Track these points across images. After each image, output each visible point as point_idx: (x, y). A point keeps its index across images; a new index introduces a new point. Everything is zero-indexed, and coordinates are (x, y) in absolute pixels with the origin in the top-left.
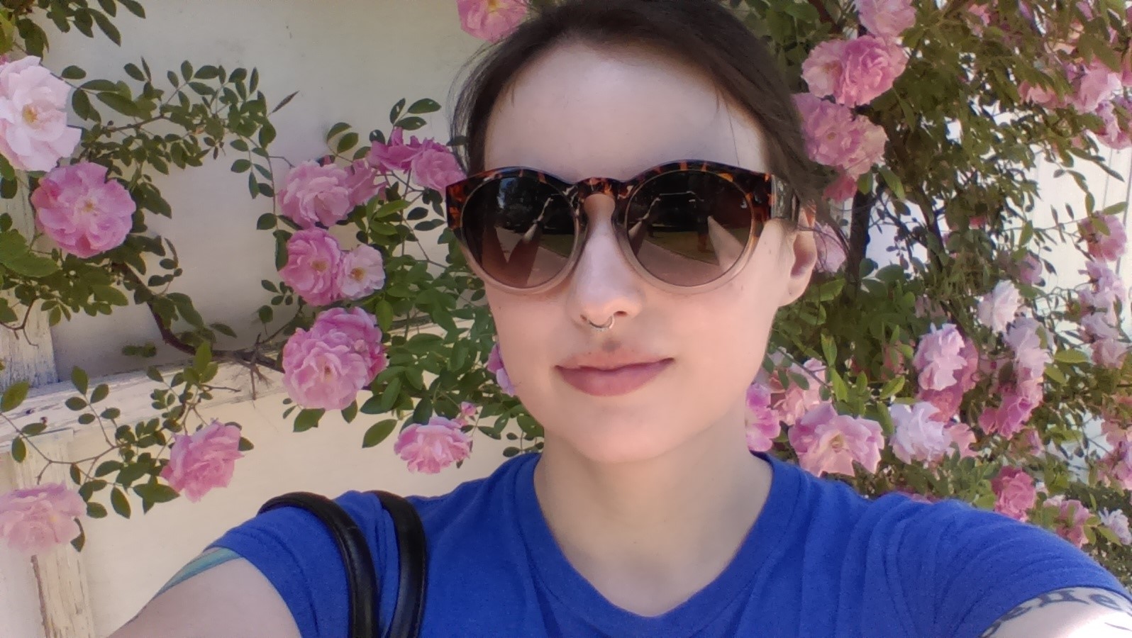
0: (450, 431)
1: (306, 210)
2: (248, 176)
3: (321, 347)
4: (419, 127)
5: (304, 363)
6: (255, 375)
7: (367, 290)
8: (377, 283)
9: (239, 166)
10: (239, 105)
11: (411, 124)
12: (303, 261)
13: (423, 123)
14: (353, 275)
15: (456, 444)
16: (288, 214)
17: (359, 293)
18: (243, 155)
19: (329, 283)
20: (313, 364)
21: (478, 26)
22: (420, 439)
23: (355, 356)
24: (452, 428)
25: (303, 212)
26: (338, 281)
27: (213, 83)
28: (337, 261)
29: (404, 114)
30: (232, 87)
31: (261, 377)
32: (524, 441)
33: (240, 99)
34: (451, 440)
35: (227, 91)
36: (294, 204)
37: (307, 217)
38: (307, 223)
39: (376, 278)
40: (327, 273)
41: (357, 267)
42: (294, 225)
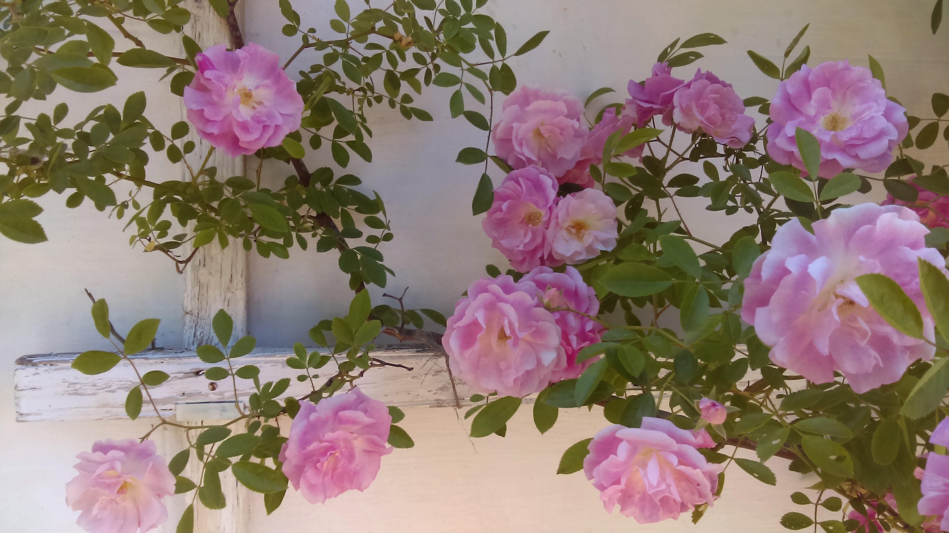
0: (675, 446)
1: (521, 145)
2: (451, 95)
3: (494, 294)
4: (693, 61)
5: (467, 313)
7: (589, 249)
8: (604, 242)
9: (446, 81)
11: (683, 60)
12: (510, 208)
13: (698, 56)
14: (574, 231)
15: (682, 468)
16: (503, 156)
17: (577, 253)
19: (538, 240)
20: (480, 317)
22: (623, 450)
23: (541, 311)
24: (680, 441)
25: (517, 148)
26: (550, 233)
28: (551, 204)
32: (820, 508)
33: (463, 12)
34: (674, 460)
36: (507, 141)
37: (523, 154)
38: (522, 163)
39: (604, 236)
40: (540, 226)
41: (580, 218)
42: (508, 168)
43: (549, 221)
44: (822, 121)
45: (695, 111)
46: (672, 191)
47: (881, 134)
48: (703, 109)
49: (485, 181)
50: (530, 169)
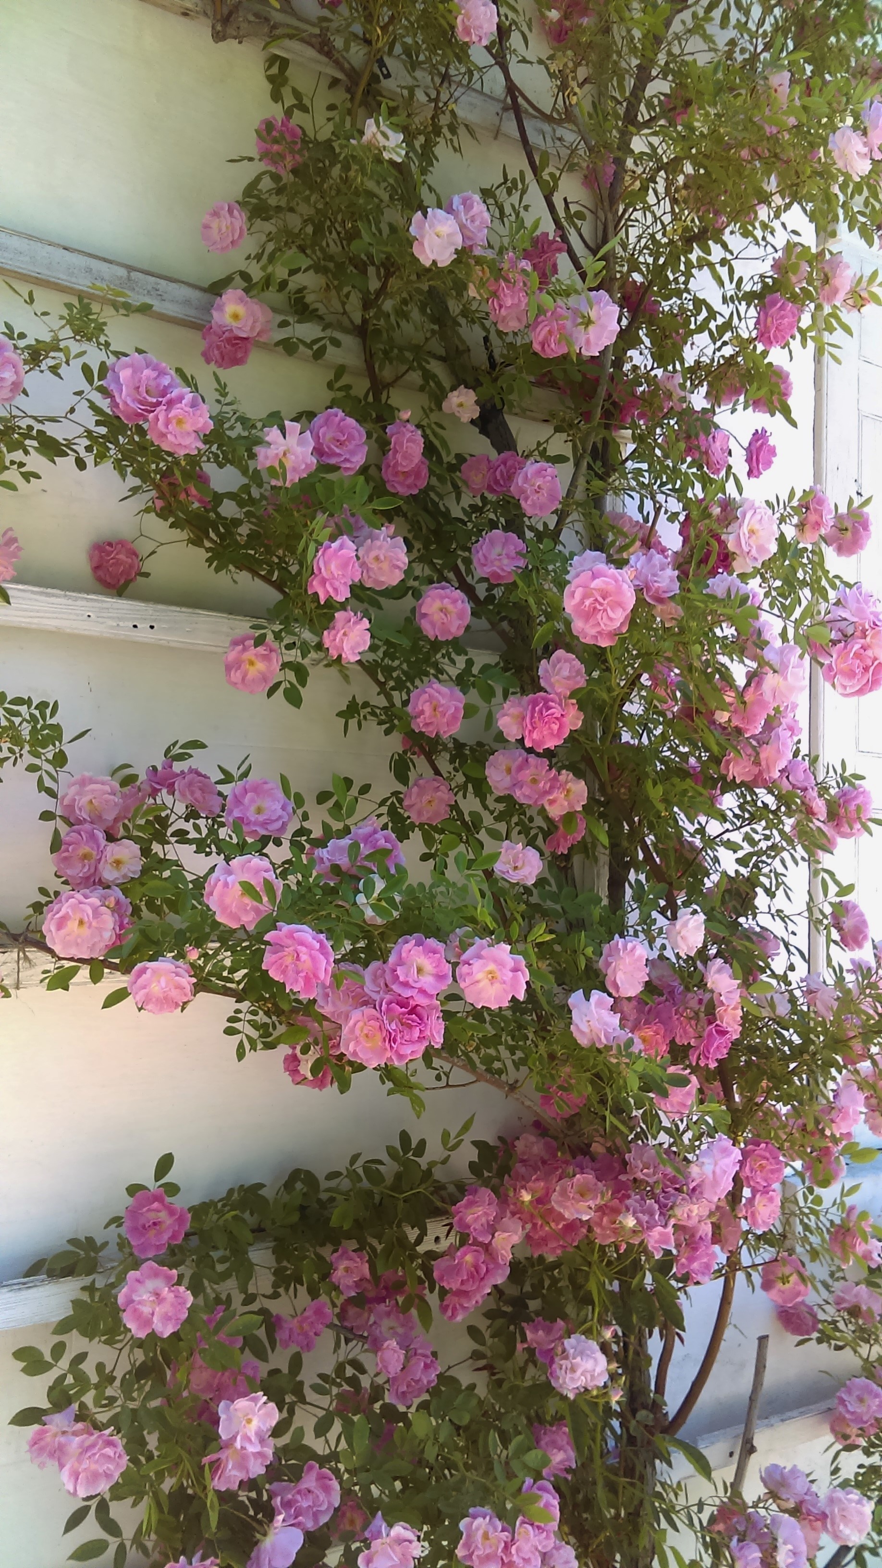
1: (80, 809)
2: (38, 777)
4: (187, 759)
6: (21, 955)
7: (125, 876)
8: (134, 872)
9: (32, 768)
10: (39, 726)
11: (181, 757)
12: (73, 850)
13: (191, 756)
14: (115, 865)
15: (178, 980)
16: (66, 815)
17: (117, 879)
18: (37, 762)
19: (92, 870)
21: (240, 681)
23: (104, 909)
25: (77, 812)
26: (101, 866)
27: (23, 709)
28: (102, 848)
29: (177, 750)
30: (37, 713)
31: (26, 958)
33: (41, 722)
34: (174, 977)
35: (31, 715)
36: (71, 807)
37: (81, 816)
38: (80, 822)
39: (133, 868)
40: (93, 861)
41: (118, 857)
42: (71, 824)
43: (100, 859)
44: (253, 809)
45: (188, 793)
46: (173, 839)
47: (280, 817)
48: (192, 793)
49: (56, 832)
50: (87, 826)
